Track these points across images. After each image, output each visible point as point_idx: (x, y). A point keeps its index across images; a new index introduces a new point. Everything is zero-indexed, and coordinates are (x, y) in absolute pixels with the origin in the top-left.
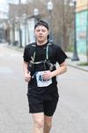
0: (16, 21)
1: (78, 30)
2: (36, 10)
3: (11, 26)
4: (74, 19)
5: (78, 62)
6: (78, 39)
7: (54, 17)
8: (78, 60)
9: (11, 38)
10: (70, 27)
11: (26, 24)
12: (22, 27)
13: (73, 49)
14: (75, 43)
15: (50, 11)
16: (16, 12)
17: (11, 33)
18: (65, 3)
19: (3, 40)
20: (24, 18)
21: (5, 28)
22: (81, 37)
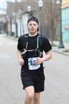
0: (13, 16)
1: (63, 23)
2: (29, 7)
3: (9, 20)
4: (60, 14)
5: (64, 49)
6: (63, 31)
7: (44, 12)
8: (63, 47)
9: (9, 30)
10: (57, 20)
11: (21, 18)
12: (18, 21)
13: (59, 38)
14: (61, 33)
15: (41, 8)
16: (13, 8)
17: (9, 25)
18: (53, 2)
19: (3, 32)
20: (20, 13)
21: (4, 21)
22: (66, 29)
